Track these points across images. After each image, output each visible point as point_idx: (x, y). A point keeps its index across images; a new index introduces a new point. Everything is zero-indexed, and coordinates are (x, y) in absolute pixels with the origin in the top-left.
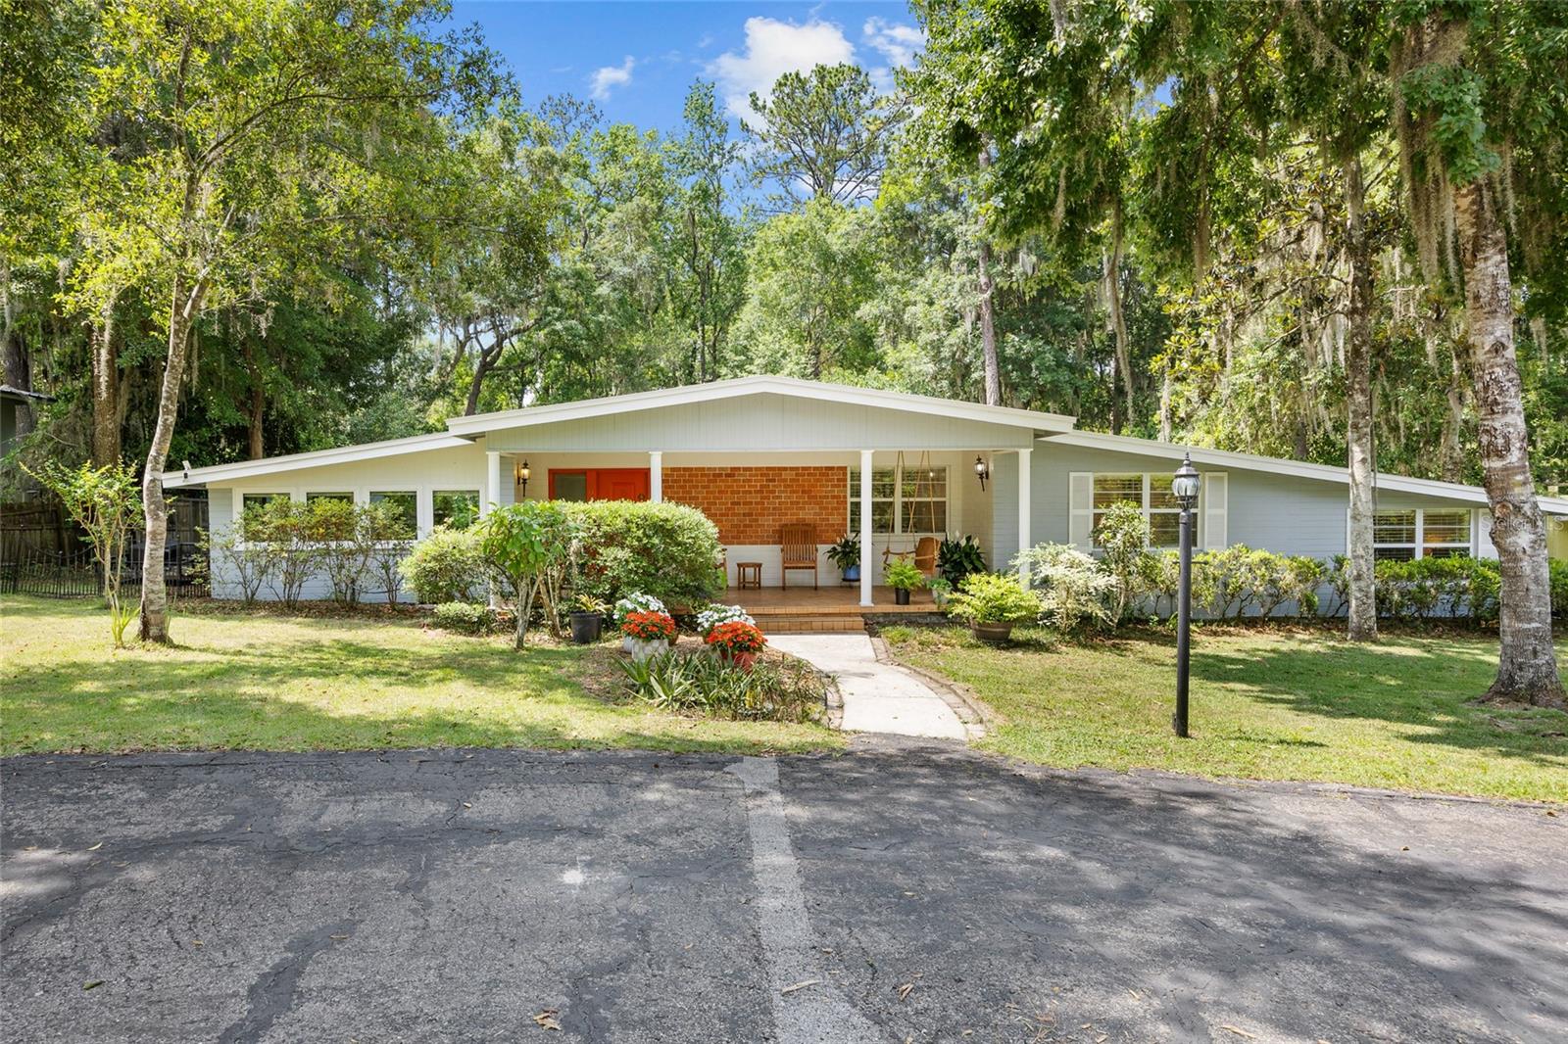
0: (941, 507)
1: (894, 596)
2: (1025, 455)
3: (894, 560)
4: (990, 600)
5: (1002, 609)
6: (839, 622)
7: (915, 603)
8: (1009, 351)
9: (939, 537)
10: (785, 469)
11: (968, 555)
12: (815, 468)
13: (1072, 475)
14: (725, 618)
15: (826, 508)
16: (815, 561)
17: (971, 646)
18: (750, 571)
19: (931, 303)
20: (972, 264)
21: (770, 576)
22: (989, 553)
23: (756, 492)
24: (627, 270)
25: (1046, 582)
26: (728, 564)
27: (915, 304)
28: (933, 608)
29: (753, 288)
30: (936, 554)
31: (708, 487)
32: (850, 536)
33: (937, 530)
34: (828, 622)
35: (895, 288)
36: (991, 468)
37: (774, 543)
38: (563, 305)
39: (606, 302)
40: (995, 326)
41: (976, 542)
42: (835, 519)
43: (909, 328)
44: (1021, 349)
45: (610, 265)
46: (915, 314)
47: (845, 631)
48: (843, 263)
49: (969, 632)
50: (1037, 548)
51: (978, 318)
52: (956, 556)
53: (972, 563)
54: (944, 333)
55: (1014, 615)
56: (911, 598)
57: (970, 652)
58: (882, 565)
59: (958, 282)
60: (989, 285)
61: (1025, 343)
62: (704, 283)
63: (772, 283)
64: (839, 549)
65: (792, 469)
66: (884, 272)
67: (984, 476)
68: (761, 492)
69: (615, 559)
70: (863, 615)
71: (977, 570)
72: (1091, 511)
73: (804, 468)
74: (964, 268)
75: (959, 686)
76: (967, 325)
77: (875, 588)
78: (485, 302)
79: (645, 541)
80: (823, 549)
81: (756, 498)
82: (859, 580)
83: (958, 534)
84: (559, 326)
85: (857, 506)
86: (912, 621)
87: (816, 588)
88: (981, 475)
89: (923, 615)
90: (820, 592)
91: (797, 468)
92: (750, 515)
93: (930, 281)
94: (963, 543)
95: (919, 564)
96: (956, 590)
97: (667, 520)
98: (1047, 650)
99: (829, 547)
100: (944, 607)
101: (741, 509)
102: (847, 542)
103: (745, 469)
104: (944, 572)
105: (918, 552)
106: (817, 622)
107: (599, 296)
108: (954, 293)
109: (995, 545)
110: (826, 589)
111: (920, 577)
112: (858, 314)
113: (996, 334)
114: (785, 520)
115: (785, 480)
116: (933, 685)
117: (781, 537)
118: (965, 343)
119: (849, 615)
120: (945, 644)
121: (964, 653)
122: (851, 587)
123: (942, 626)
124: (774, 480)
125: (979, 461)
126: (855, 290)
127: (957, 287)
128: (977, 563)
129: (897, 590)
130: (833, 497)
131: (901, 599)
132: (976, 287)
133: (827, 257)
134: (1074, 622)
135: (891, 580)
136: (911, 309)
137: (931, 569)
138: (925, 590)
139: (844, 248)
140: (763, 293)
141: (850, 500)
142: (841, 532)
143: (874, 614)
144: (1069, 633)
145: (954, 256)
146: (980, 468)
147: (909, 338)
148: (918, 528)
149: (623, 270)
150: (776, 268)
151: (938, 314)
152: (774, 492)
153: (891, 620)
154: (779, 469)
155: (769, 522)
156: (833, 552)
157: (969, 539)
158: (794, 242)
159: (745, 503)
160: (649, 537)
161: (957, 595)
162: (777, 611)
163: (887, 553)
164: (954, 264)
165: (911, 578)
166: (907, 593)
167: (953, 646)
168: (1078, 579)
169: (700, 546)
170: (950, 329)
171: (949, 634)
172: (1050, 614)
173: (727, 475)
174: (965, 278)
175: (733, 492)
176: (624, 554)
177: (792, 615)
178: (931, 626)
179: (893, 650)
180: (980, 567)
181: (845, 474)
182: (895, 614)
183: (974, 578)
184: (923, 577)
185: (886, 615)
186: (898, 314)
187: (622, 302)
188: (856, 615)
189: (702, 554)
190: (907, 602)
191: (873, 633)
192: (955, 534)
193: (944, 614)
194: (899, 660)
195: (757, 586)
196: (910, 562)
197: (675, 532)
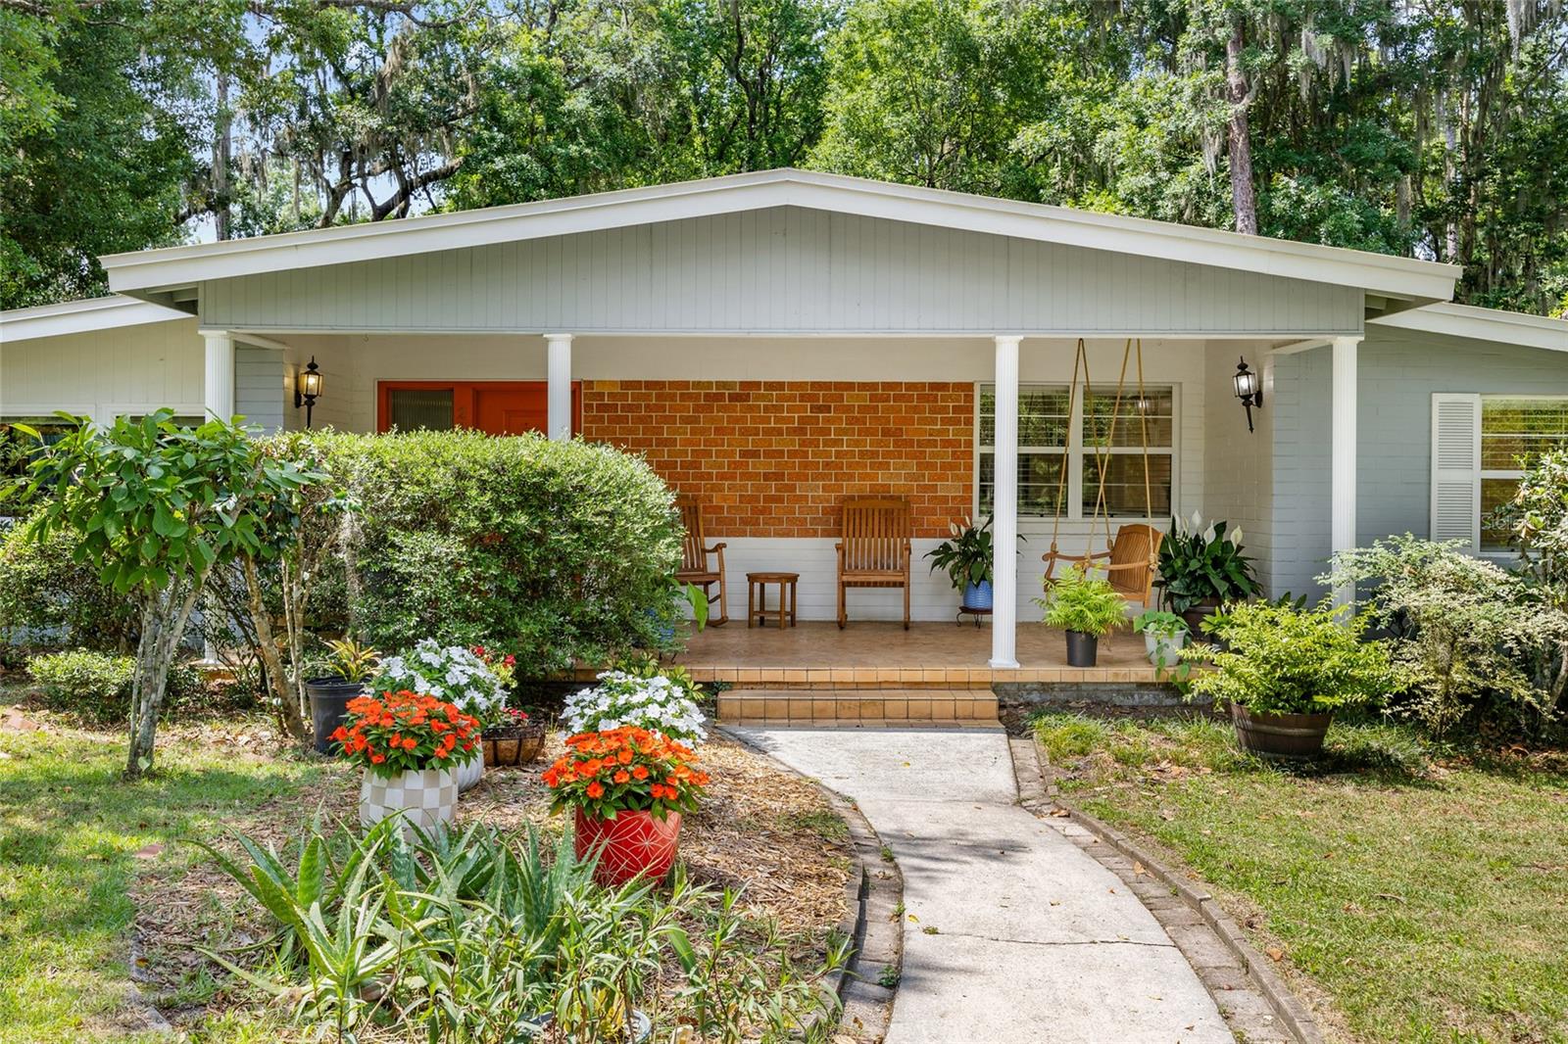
0: (1161, 464)
1: (1063, 645)
2: (1346, 350)
3: (1064, 570)
4: (1280, 663)
5: (1308, 686)
6: (943, 703)
7: (1109, 662)
8: (1279, 205)
9: (1160, 525)
10: (850, 386)
11: (1218, 563)
12: (910, 386)
13: (1438, 399)
14: (628, 708)
15: (931, 466)
16: (905, 569)
17: (1235, 768)
18: (773, 589)
19: (1142, 124)
20: (1216, 52)
21: (816, 600)
22: (1262, 560)
23: (790, 431)
24: (615, 70)
25: (1403, 626)
26: (728, 576)
27: (1112, 126)
28: (1147, 673)
29: (836, 103)
30: (1154, 557)
31: (695, 420)
32: (979, 522)
33: (1155, 514)
34: (921, 700)
35: (1078, 100)
36: (1268, 384)
37: (827, 534)
38: (508, 129)
39: (583, 124)
40: (1254, 164)
41: (1235, 536)
42: (948, 488)
43: (1102, 169)
44: (1300, 201)
45: (588, 61)
46: (1113, 144)
47: (956, 722)
48: (992, 63)
49: (1229, 731)
50: (1379, 549)
51: (1225, 150)
52: (1194, 565)
53: (1227, 578)
54: (1164, 175)
55: (1338, 701)
56: (1101, 651)
57: (1235, 782)
58: (1042, 582)
59: (1188, 86)
60: (1244, 90)
61: (1308, 190)
62: (753, 99)
63: (869, 95)
64: (955, 547)
65: (863, 386)
66: (1060, 75)
67: (1254, 399)
68: (801, 431)
69: (428, 559)
70: (996, 687)
71: (1237, 594)
72: (1476, 475)
73: (887, 386)
74: (1200, 61)
75: (1221, 900)
76: (1207, 161)
77: (1022, 627)
78: (375, 122)
79: (496, 518)
80: (922, 547)
81: (789, 444)
82: (989, 611)
83: (1197, 519)
84: (499, 164)
85: (987, 461)
86: (1101, 704)
87: (906, 626)
88: (1246, 397)
89: (1122, 689)
90: (914, 634)
91: (873, 386)
92: (779, 476)
93: (1139, 88)
94: (1209, 536)
95: (1117, 580)
96: (1195, 636)
97: (552, 473)
98: (1407, 779)
99: (935, 543)
100: (1170, 672)
101: (761, 466)
102: (971, 533)
103: (770, 386)
104: (1170, 597)
105: (1114, 554)
106: (896, 702)
107: (570, 114)
108: (1180, 104)
109: (1275, 542)
110: (927, 627)
111: (1123, 607)
112: (1014, 145)
113: (1255, 177)
114: (848, 488)
115: (849, 409)
116: (1153, 889)
117: (839, 523)
118: (1199, 192)
119: (967, 686)
120: (1176, 761)
121: (1220, 786)
122: (978, 624)
123: (1167, 713)
124: (828, 409)
125: (1243, 370)
126: (1009, 112)
127: (1188, 93)
128: (1238, 580)
129: (1070, 633)
130: (947, 443)
131: (1079, 655)
132: (1223, 92)
133: (965, 51)
134: (1459, 712)
135: (1058, 613)
136: (1107, 136)
137: (1141, 590)
138: (1129, 634)
139: (992, 36)
140: (852, 112)
141: (978, 450)
142: (959, 513)
143: (1021, 686)
144: (1448, 736)
145: (1183, 39)
146: (1244, 383)
147: (1102, 182)
148: (1116, 505)
149: (609, 69)
150: (875, 66)
151: (1153, 141)
152: (826, 432)
153: (1057, 701)
154: (839, 386)
155: (817, 493)
156: (943, 555)
157: (1220, 529)
158: (907, 23)
159: (768, 454)
160: (505, 510)
161: (1202, 650)
162: (813, 677)
163: (1052, 556)
164: (1183, 54)
165: (1098, 608)
166: (1092, 641)
167: (1193, 766)
168: (1480, 617)
169: (625, 531)
170: (1173, 168)
171: (1182, 734)
172: (1411, 694)
173: (734, 398)
174: (1203, 77)
175: (745, 432)
176: (450, 547)
177: (844, 686)
178: (1144, 715)
179: (1058, 774)
180: (1245, 587)
181: (970, 398)
182: (1065, 686)
183: (1241, 611)
184: (1125, 607)
185: (1046, 687)
186: (1083, 145)
187: (609, 124)
188: (982, 686)
189: (629, 549)
190: (1091, 660)
191: (1015, 728)
192: (1191, 518)
193: (1173, 689)
194: (1068, 801)
195: (788, 620)
196: (1098, 575)
197: (569, 499)
